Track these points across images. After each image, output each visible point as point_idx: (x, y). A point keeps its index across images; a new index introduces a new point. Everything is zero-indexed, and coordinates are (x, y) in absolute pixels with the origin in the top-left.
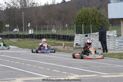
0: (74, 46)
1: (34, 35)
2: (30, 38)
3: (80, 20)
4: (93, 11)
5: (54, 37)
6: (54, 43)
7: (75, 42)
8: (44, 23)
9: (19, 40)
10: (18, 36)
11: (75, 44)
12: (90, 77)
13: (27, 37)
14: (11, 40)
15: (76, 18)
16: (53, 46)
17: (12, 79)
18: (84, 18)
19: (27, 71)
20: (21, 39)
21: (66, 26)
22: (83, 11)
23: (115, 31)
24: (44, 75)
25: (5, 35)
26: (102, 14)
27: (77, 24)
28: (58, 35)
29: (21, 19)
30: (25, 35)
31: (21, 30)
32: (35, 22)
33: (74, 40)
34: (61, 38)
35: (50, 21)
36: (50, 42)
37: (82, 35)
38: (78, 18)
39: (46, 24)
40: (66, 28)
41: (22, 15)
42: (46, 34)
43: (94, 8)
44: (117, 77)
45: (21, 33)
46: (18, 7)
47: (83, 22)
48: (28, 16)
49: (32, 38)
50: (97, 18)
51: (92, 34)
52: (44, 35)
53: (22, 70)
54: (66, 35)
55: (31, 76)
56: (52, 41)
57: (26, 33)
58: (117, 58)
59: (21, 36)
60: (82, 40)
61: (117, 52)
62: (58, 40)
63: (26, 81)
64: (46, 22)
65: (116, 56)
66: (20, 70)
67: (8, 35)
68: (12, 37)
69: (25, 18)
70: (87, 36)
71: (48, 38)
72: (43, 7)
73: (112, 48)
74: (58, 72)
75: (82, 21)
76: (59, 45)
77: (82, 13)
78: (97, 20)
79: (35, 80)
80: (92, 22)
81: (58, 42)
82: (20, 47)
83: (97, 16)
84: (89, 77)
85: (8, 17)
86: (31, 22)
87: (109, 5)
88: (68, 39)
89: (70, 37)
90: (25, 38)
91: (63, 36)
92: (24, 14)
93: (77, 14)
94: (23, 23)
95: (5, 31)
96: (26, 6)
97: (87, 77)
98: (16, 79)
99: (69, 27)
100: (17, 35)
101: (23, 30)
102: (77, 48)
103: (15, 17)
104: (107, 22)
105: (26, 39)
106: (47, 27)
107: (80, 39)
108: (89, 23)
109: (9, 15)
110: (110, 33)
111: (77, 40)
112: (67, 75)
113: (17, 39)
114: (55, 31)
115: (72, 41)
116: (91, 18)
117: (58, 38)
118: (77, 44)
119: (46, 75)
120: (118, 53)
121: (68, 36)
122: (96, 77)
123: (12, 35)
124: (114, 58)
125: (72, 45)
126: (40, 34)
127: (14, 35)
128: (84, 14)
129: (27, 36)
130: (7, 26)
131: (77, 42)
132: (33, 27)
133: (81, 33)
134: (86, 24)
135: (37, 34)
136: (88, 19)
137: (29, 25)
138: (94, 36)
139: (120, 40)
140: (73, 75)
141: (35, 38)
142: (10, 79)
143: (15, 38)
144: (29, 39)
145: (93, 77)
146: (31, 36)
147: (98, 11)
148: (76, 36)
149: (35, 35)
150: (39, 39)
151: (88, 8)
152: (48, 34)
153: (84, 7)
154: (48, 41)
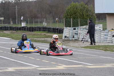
0: (63, 38)
1: (26, 27)
2: (23, 30)
3: (69, 14)
4: (82, 6)
5: (45, 29)
6: (44, 35)
7: (63, 34)
8: (35, 17)
10: (11, 29)
11: (64, 36)
12: (77, 67)
13: (19, 30)
14: (5, 32)
16: (43, 38)
17: (4, 68)
18: (73, 12)
19: (18, 61)
20: (14, 31)
21: (57, 20)
22: (72, 6)
23: (101, 25)
24: (33, 64)
26: (90, 9)
27: (66, 18)
28: (49, 28)
29: (15, 13)
30: (18, 28)
31: (14, 23)
33: (63, 33)
34: (51, 30)
35: (41, 15)
36: (41, 35)
37: (71, 28)
38: (67, 12)
39: (38, 18)
40: (56, 22)
41: (15, 8)
42: (37, 27)
43: (82, 3)
44: (101, 68)
45: (14, 26)
46: (12, 1)
47: (72, 16)
48: (21, 10)
49: (25, 30)
50: (85, 13)
51: (80, 27)
52: (35, 28)
53: (14, 60)
54: (55, 28)
55: (22, 66)
57: (19, 26)
58: (103, 50)
59: (14, 28)
60: (70, 33)
61: (103, 44)
62: (49, 32)
63: (17, 70)
64: (38, 16)
65: (101, 48)
66: (12, 60)
67: (2, 27)
68: (6, 29)
69: (18, 12)
70: (75, 29)
71: (39, 30)
72: (35, 1)
73: (98, 40)
74: (47, 63)
75: (71, 15)
76: (50, 38)
77: (70, 8)
78: (84, 15)
79: (26, 69)
80: (80, 16)
81: (49, 34)
82: (13, 38)
83: (85, 11)
84: (75, 67)
85: (3, 10)
86: (23, 15)
88: (57, 32)
89: (60, 30)
90: (18, 30)
91: (53, 29)
92: (17, 8)
93: (67, 9)
94: (17, 16)
97: (73, 67)
98: (8, 68)
99: (59, 21)
100: (11, 27)
101: (17, 23)
102: (66, 40)
103: (9, 11)
104: (94, 17)
105: (19, 31)
106: (39, 20)
107: (68, 32)
108: (77, 17)
109: (4, 8)
110: (96, 26)
111: (66, 33)
112: (55, 65)
113: (11, 31)
114: (46, 24)
115: (61, 33)
116: (79, 13)
117: (48, 31)
118: (65, 37)
119: (36, 65)
120: (103, 46)
121: (57, 29)
122: (82, 67)
123: (6, 27)
124: (100, 50)
125: (61, 37)
126: (31, 27)
127: (7, 27)
128: (73, 9)
129: (19, 28)
130: (2, 19)
131: (66, 35)
132: (25, 20)
133: (70, 27)
134: (74, 18)
135: (29, 27)
136: (77, 14)
137: (22, 19)
138: (82, 29)
139: (105, 34)
140: (61, 65)
141: (27, 30)
142: (3, 68)
143: (8, 30)
144: (21, 31)
145: (79, 67)
146: (24, 29)
147: (86, 6)
148: (65, 29)
149: (28, 28)
150: (31, 31)
151: (77, 3)
152: (39, 27)
153: (73, 3)
154: (39, 34)
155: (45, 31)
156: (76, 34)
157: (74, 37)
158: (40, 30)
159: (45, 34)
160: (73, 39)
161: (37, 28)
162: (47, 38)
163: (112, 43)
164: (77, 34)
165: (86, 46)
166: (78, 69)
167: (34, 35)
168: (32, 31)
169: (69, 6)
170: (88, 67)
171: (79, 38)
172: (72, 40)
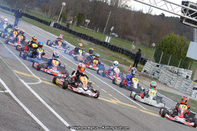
0: (142, 72)
2: (104, 45)
7: (144, 67)
9: (90, 44)
10: (91, 39)
11: (143, 70)
13: (100, 44)
15: (161, 41)
18: (170, 45)
20: (93, 44)
21: (153, 45)
22: (171, 37)
23: (191, 72)
25: (78, 33)
27: (160, 49)
29: (106, 19)
30: (99, 41)
31: (101, 31)
32: (120, 28)
33: (144, 65)
35: (137, 33)
36: (121, 59)
37: (154, 63)
38: (162, 42)
41: (108, 14)
47: (166, 49)
48: (115, 18)
49: (106, 47)
52: (119, 48)
56: (124, 58)
57: (101, 39)
59: (94, 40)
60: (152, 69)
62: (131, 59)
64: (133, 32)
67: (82, 34)
68: (85, 38)
69: (111, 19)
70: (158, 66)
75: (166, 47)
77: (168, 39)
78: (182, 52)
80: (176, 52)
81: (130, 61)
83: (184, 48)
85: (93, 11)
86: (115, 27)
87: (191, 42)
88: (141, 62)
89: (144, 61)
90: (98, 44)
92: (111, 15)
93: (163, 39)
94: (107, 24)
95: (83, 26)
96: (117, 6)
100: (91, 37)
101: (104, 32)
102: (143, 75)
103: (100, 14)
105: (99, 46)
107: (150, 67)
110: (184, 71)
113: (89, 42)
114: (135, 47)
116: (176, 48)
118: (145, 71)
123: (85, 35)
125: (140, 70)
126: (115, 45)
127: (87, 37)
128: (171, 41)
130: (88, 21)
131: (146, 69)
135: (112, 45)
136: (173, 48)
137: (112, 29)
138: (165, 69)
141: (109, 48)
143: (87, 40)
144: (101, 47)
149: (110, 45)
150: (112, 50)
151: (178, 35)
152: (123, 49)
153: (173, 33)
154: (120, 57)
155: (128, 55)
156: (157, 72)
157: (154, 75)
158: (122, 53)
159: (125, 60)
160: (153, 76)
161: (120, 49)
162: (125, 65)
163: (190, 95)
164: (159, 73)
165: (160, 89)
166: (130, 109)
167: (113, 56)
168: (114, 51)
169: (168, 36)
170: (141, 110)
171: (159, 78)
172: (150, 78)
